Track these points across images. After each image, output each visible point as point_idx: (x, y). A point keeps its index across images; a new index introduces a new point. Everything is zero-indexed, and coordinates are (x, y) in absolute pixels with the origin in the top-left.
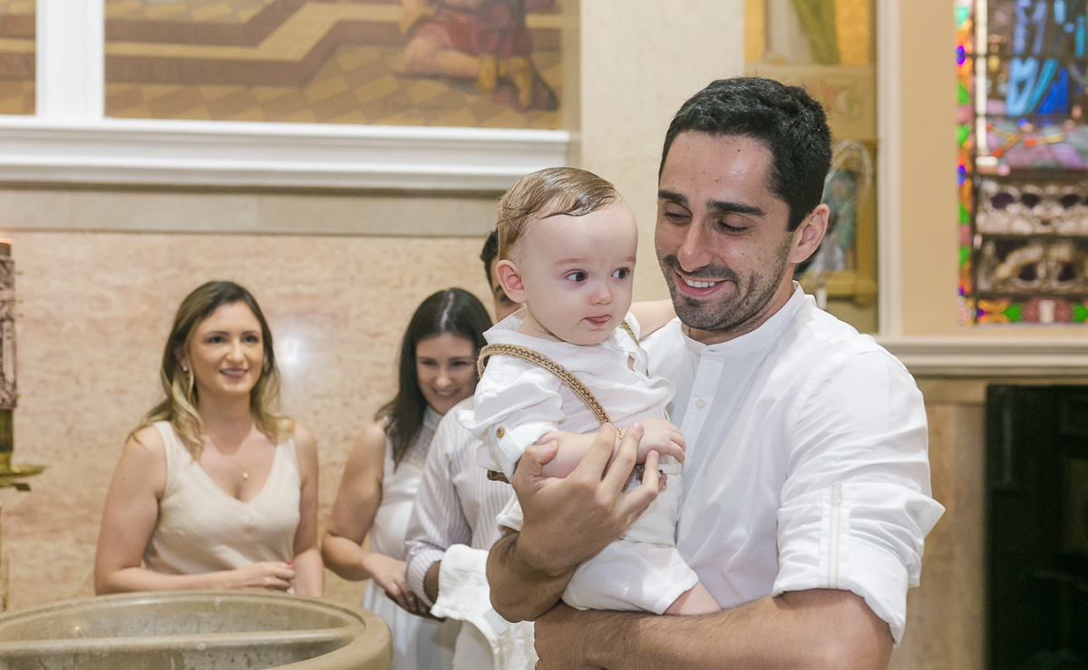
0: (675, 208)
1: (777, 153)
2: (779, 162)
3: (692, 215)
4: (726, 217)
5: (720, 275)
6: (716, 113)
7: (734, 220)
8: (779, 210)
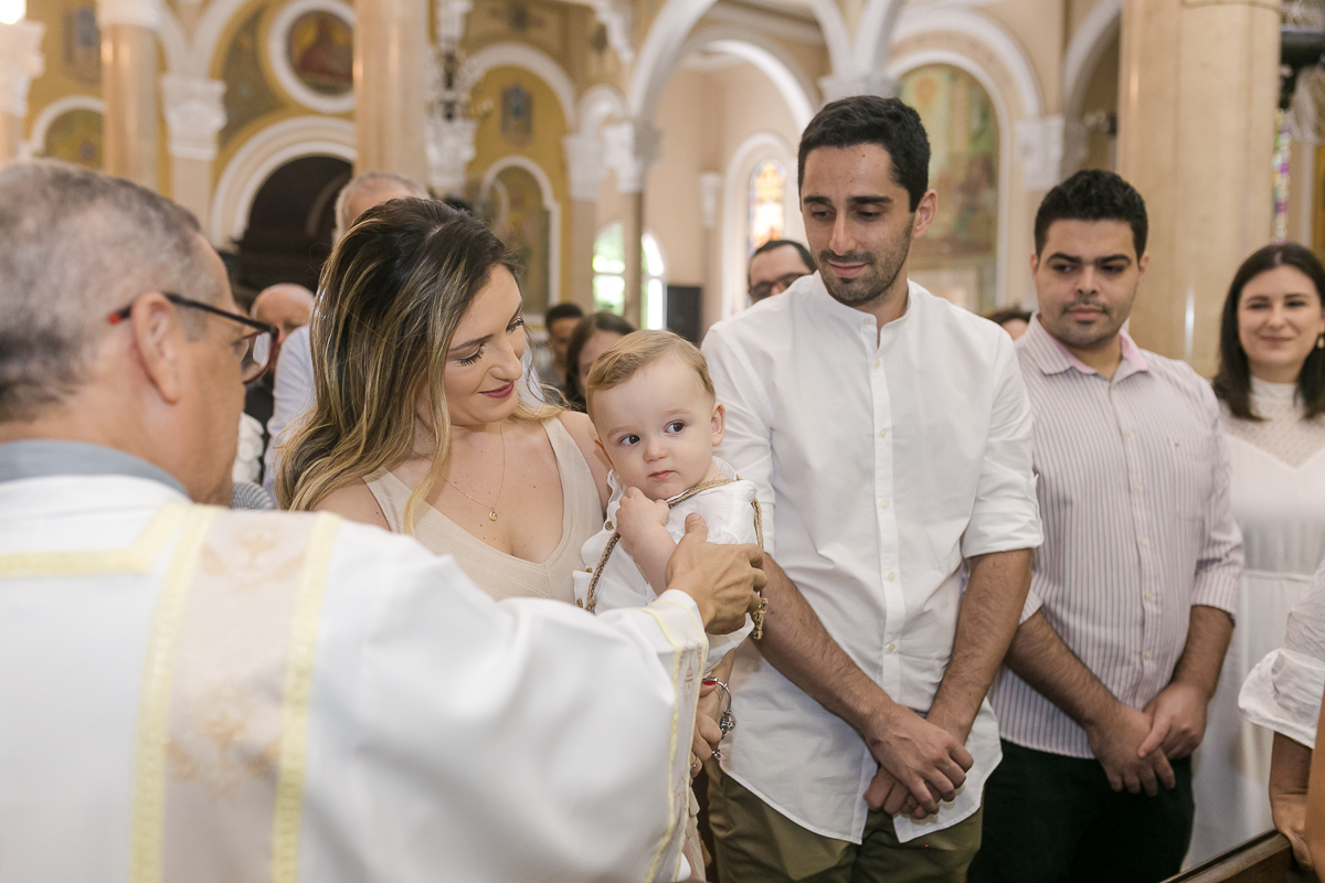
0: (822, 208)
1: (892, 152)
2: (895, 160)
3: (835, 211)
4: (864, 209)
5: (861, 260)
6: (840, 130)
7: (871, 208)
8: (901, 197)
